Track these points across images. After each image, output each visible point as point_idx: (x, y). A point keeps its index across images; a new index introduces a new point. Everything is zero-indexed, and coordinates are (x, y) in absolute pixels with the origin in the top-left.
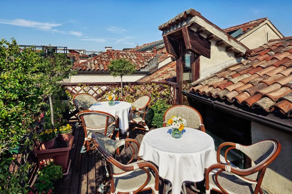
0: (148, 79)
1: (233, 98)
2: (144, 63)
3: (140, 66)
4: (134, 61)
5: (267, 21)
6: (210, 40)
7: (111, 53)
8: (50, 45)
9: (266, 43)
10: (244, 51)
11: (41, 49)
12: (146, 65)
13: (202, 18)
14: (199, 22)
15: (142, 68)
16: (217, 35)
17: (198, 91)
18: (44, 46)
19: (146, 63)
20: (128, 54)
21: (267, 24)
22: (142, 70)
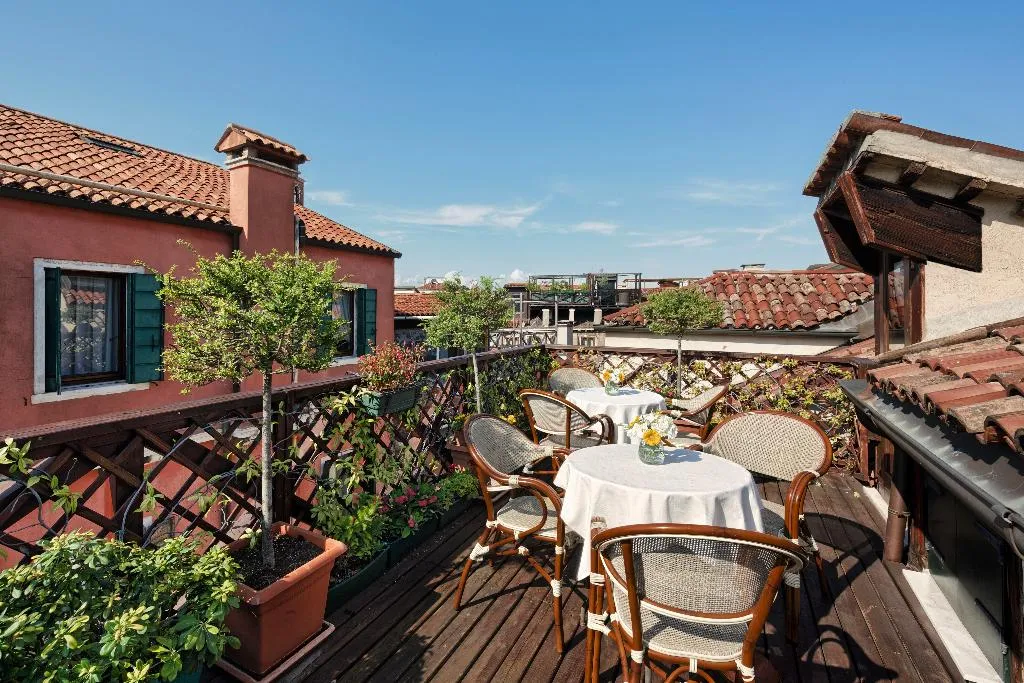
0: (842, 354)
2: (839, 306)
3: (822, 313)
4: (800, 299)
6: (973, 203)
7: (724, 280)
8: (602, 270)
11: (584, 280)
12: (849, 313)
13: (908, 132)
14: (891, 147)
15: (826, 321)
16: (996, 179)
18: (589, 275)
19: (845, 306)
20: (784, 279)
22: (824, 328)
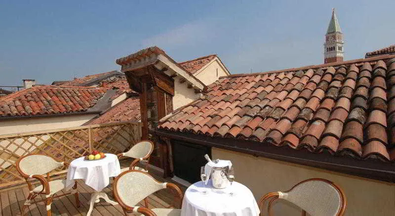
1: (199, 131)
3: (88, 104)
5: (216, 58)
6: (173, 78)
9: (218, 79)
10: (202, 88)
15: (90, 107)
17: (166, 127)
19: (95, 101)
21: (216, 60)
22: (90, 110)
